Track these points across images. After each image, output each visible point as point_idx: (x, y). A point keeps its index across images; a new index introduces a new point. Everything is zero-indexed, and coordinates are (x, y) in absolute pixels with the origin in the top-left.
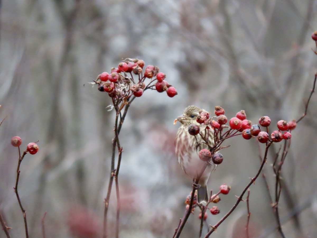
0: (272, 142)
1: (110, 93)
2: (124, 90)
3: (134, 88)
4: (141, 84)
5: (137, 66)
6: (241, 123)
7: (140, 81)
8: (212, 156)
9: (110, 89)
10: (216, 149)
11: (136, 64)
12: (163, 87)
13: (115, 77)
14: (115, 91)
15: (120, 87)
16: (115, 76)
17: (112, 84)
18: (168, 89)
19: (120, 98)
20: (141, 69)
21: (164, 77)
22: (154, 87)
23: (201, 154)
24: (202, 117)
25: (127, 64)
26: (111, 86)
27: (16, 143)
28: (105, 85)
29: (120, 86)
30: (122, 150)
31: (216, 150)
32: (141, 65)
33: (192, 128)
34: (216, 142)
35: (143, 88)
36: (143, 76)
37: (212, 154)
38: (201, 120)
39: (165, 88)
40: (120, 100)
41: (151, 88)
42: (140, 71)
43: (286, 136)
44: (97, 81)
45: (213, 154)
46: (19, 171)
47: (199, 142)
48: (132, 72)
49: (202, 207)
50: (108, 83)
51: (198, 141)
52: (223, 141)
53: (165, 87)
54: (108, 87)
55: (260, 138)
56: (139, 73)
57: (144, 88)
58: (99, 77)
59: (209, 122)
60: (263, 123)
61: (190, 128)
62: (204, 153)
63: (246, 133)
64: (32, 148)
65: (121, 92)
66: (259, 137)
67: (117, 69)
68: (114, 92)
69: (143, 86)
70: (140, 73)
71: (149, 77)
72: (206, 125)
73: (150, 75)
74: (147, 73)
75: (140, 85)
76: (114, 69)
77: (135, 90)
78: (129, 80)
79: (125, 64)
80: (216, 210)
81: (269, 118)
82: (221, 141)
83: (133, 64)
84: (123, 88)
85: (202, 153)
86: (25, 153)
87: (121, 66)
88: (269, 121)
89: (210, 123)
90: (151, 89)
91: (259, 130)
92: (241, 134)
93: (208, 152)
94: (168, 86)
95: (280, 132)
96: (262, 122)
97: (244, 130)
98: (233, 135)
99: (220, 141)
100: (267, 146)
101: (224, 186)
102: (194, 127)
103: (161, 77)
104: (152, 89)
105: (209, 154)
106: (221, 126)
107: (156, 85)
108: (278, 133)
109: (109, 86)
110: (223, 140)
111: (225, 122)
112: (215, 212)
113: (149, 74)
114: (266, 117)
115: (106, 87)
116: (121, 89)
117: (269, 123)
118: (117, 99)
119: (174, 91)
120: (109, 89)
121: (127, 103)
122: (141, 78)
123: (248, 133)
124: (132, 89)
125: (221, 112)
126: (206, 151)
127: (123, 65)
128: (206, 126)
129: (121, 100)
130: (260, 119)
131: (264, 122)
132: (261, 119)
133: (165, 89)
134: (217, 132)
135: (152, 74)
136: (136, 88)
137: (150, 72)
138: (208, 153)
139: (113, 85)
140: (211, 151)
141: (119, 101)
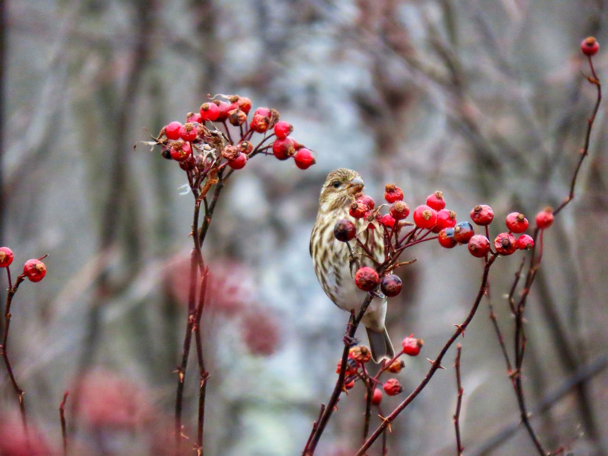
0: (496, 255)
1: (183, 163)
2: (210, 156)
3: (229, 151)
4: (245, 144)
5: (236, 110)
6: (436, 216)
7: (243, 138)
8: (380, 282)
9: (183, 154)
10: (387, 267)
11: (235, 105)
12: (288, 149)
13: (192, 131)
14: (193, 159)
15: (203, 151)
16: (192, 129)
17: (186, 145)
18: (298, 154)
19: (202, 173)
20: (245, 115)
21: (289, 130)
22: (270, 150)
23: (359, 277)
24: (359, 206)
25: (218, 104)
26: (184, 149)
27: (2, 261)
28: (172, 147)
29: (202, 149)
30: (207, 271)
31: (388, 269)
32: (245, 106)
33: (341, 228)
34: (389, 254)
35: (248, 151)
36: (249, 128)
37: (380, 277)
38: (358, 211)
39: (291, 151)
40: (202, 176)
41: (264, 151)
42: (242, 118)
43: (523, 242)
44: (159, 138)
45: (382, 276)
46: (8, 314)
47: (355, 254)
48: (227, 122)
49: (368, 380)
50: (179, 143)
51: (353, 253)
52: (401, 252)
53: (291, 149)
54: (179, 151)
55: (473, 248)
56: (240, 123)
57: (250, 152)
58: (164, 131)
59: (375, 215)
60: (479, 218)
61: (338, 228)
62: (365, 275)
63: (445, 236)
64: (33, 269)
65: (203, 160)
66: (471, 246)
67: (198, 115)
68: (191, 160)
69: (249, 148)
70: (242, 124)
71: (261, 131)
72: (367, 221)
73: (263, 127)
74: (256, 122)
75: (243, 146)
76: (192, 115)
77: (231, 156)
78: (219, 137)
79: (212, 107)
80: (396, 386)
81: (490, 209)
82: (397, 251)
83: (228, 104)
84: (209, 152)
85: (361, 276)
86: (20, 280)
87: (205, 111)
88: (489, 214)
89: (377, 216)
90: (264, 153)
91: (471, 232)
92: (437, 237)
93: (373, 274)
94: (298, 147)
95: (512, 236)
96: (477, 216)
97: (443, 231)
98: (420, 240)
99: (395, 251)
100: (488, 263)
101: (411, 340)
102: (345, 226)
103: (283, 129)
104: (266, 153)
105: (375, 276)
106: (397, 222)
107: (274, 145)
108: (507, 238)
109: (180, 148)
110: (402, 250)
111: (404, 215)
112: (393, 390)
113: (260, 125)
114: (485, 207)
115: (175, 152)
116: (203, 155)
117: (490, 218)
118: (196, 173)
119: (309, 157)
120: (181, 155)
121: (216, 180)
122: (244, 133)
123: (450, 236)
124: (224, 154)
125: (396, 195)
126: (370, 270)
127: (210, 108)
128: (367, 223)
129: (205, 175)
130: (473, 211)
131: (481, 218)
132: (476, 211)
133: (291, 154)
134: (390, 233)
135: (265, 125)
136: (233, 151)
137: (262, 121)
138: (373, 276)
139: (189, 146)
140: (378, 270)
141: (200, 178)
